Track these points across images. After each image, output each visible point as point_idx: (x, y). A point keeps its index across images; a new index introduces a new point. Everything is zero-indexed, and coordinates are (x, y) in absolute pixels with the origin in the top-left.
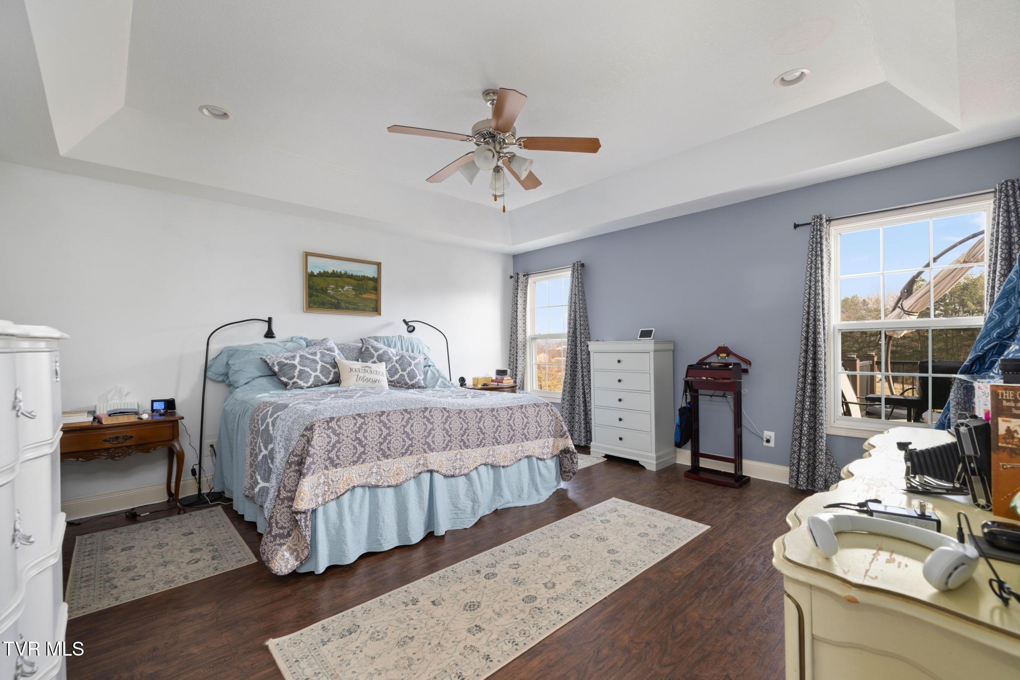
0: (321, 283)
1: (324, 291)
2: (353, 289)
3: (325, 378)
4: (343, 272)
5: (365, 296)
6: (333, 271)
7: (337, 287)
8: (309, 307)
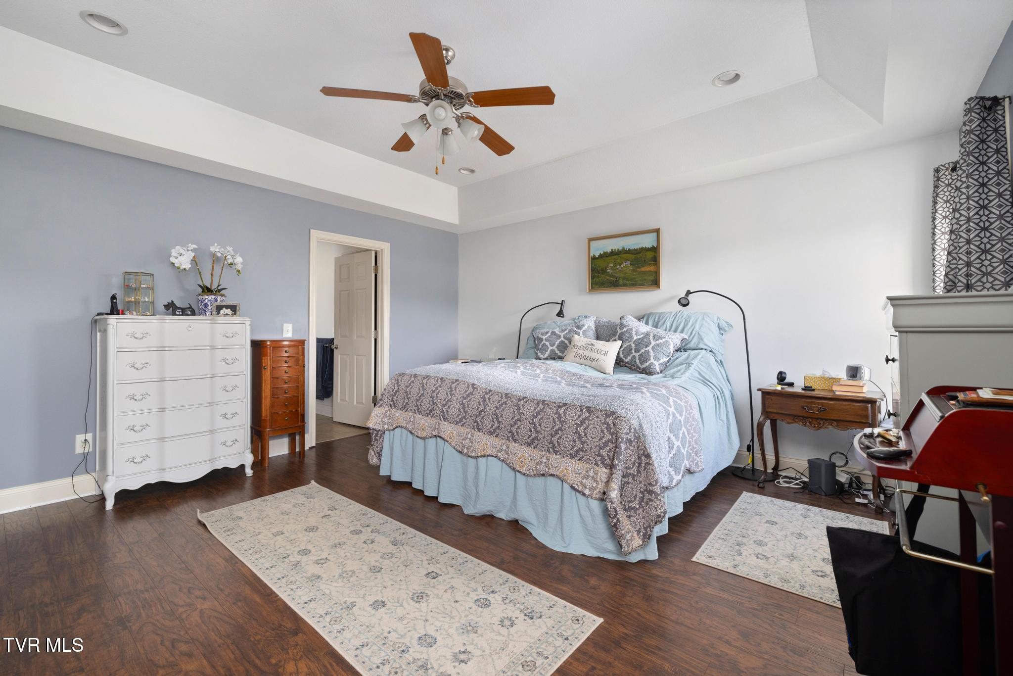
0: (601, 264)
1: (604, 271)
2: (631, 264)
3: (560, 352)
4: (621, 249)
5: (643, 269)
6: (612, 250)
7: (615, 265)
8: (592, 288)
